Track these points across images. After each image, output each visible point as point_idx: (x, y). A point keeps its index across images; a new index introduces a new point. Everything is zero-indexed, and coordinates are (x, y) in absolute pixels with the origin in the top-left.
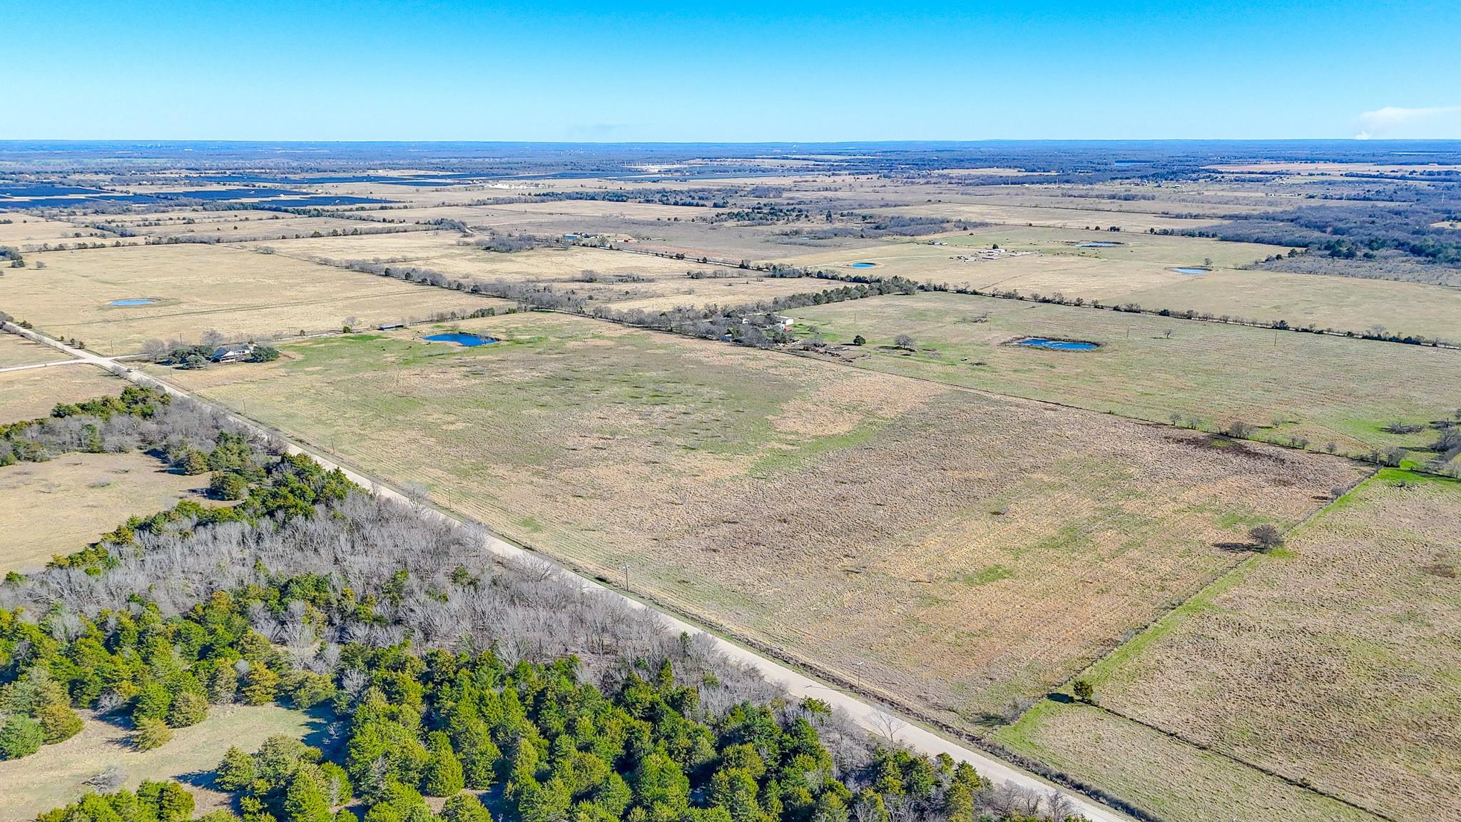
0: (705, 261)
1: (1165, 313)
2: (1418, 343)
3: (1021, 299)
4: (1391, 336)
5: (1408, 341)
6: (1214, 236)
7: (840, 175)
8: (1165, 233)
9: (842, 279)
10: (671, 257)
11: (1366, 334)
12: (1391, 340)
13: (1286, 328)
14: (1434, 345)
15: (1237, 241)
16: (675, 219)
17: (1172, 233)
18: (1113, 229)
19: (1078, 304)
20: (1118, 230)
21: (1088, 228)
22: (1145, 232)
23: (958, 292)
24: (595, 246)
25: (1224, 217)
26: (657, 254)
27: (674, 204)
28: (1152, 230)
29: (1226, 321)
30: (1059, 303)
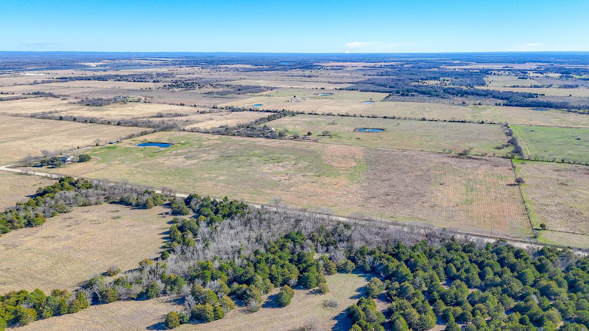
1: (385, 117)
2: (465, 122)
3: (334, 115)
4: (457, 121)
5: (462, 122)
6: (357, 90)
7: (183, 67)
8: (341, 89)
9: (261, 111)
10: (178, 105)
11: (450, 120)
12: (457, 122)
13: (425, 120)
14: (470, 123)
15: (366, 91)
16: (149, 88)
17: (342, 89)
18: (322, 88)
19: (355, 116)
20: (324, 89)
21: (313, 88)
22: (334, 89)
23: (309, 114)
24: (136, 102)
25: (349, 83)
26: (170, 104)
27: (134, 81)
28: (336, 89)
29: (406, 119)
30: (347, 116)
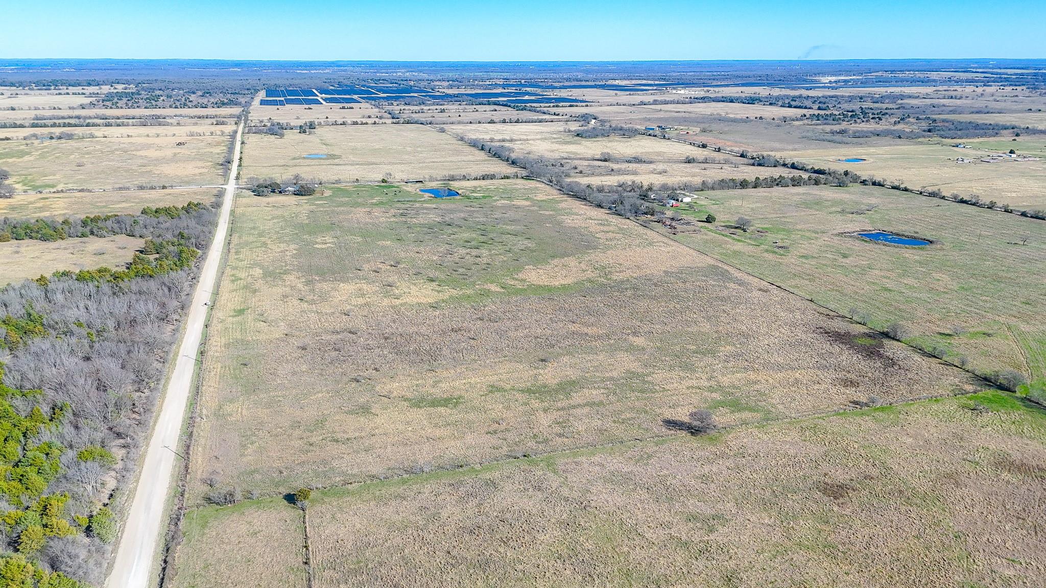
0: (719, 150)
3: (943, 198)
10: (699, 146)
19: (991, 206)
23: (893, 187)
